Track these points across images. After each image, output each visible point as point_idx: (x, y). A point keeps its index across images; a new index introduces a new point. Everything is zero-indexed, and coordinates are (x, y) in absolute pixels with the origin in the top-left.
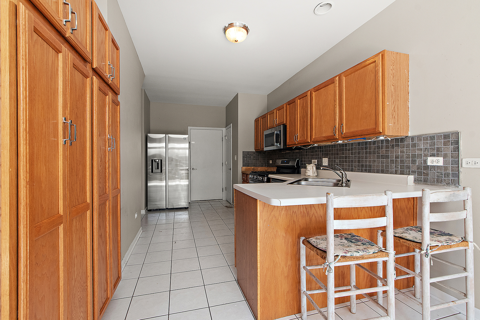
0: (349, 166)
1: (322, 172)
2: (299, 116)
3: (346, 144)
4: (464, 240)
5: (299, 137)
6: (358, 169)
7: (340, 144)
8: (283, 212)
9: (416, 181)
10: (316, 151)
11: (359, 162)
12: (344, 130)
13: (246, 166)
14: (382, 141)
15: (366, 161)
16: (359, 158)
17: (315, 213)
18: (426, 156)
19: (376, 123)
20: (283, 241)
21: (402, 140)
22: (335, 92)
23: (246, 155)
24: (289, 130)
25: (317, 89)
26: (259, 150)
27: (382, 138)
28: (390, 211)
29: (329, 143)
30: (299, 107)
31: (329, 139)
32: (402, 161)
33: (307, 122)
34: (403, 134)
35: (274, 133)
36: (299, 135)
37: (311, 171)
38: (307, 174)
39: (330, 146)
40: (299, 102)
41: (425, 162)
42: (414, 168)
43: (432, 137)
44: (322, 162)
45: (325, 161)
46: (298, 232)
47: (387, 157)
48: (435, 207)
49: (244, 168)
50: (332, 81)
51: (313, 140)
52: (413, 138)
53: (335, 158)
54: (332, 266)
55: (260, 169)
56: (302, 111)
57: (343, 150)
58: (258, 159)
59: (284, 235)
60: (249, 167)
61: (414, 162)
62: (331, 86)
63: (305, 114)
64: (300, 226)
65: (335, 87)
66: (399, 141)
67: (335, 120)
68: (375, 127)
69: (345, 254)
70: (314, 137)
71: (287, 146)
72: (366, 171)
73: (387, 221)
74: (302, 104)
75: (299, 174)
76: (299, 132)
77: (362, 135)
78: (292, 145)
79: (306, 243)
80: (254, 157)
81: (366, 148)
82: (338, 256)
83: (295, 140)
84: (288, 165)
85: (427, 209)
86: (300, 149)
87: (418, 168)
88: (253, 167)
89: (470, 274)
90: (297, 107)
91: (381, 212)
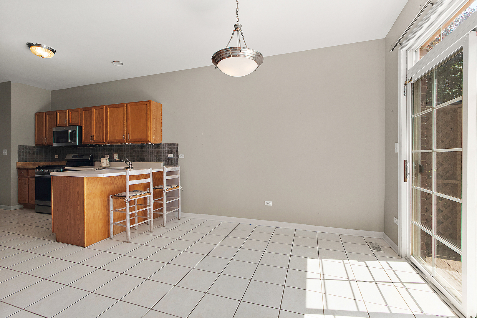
0: (132, 159)
1: (113, 163)
2: (95, 121)
3: (130, 145)
4: (178, 186)
5: (95, 137)
6: (138, 160)
7: (126, 145)
8: (99, 184)
9: (165, 165)
10: (108, 148)
11: (138, 156)
12: (130, 137)
13: (23, 161)
14: (150, 145)
15: (142, 156)
16: (138, 154)
17: (117, 183)
18: (168, 153)
19: (147, 136)
20: (99, 199)
21: (159, 145)
22: (124, 113)
23: (22, 150)
24: (84, 131)
25: (112, 107)
26: (43, 145)
27: (150, 143)
28: (151, 176)
29: (119, 144)
30: (95, 115)
31: (120, 141)
32: (159, 156)
33: (102, 127)
34: (159, 143)
35: (68, 131)
36: (95, 136)
37: (105, 163)
38: (101, 165)
39: (119, 145)
40: (95, 111)
41: (168, 156)
42: (163, 159)
43: (170, 145)
44: (113, 156)
45: (116, 156)
46: (108, 194)
47: (153, 153)
48: (168, 174)
49: (21, 164)
50: (122, 105)
51: (107, 141)
52: (163, 144)
53: (123, 154)
54: (129, 200)
55: (42, 164)
56: (98, 119)
57: (128, 149)
58: (40, 154)
59: (100, 196)
60: (27, 162)
61: (164, 156)
62: (121, 109)
63: (101, 121)
64: (109, 191)
65: (124, 110)
66: (158, 146)
67: (124, 130)
68: (146, 138)
69: (133, 195)
70: (108, 139)
71: (82, 144)
72: (142, 161)
73: (150, 180)
74: (98, 113)
75: (93, 166)
76: (95, 134)
77: (140, 141)
78: (87, 143)
79: (113, 197)
80: (34, 152)
81: (142, 148)
82: (130, 196)
83: (91, 139)
84: (82, 159)
85: (165, 174)
86: (94, 146)
87: (165, 159)
88: (33, 162)
89: (180, 199)
90: (93, 115)
91: (147, 176)
